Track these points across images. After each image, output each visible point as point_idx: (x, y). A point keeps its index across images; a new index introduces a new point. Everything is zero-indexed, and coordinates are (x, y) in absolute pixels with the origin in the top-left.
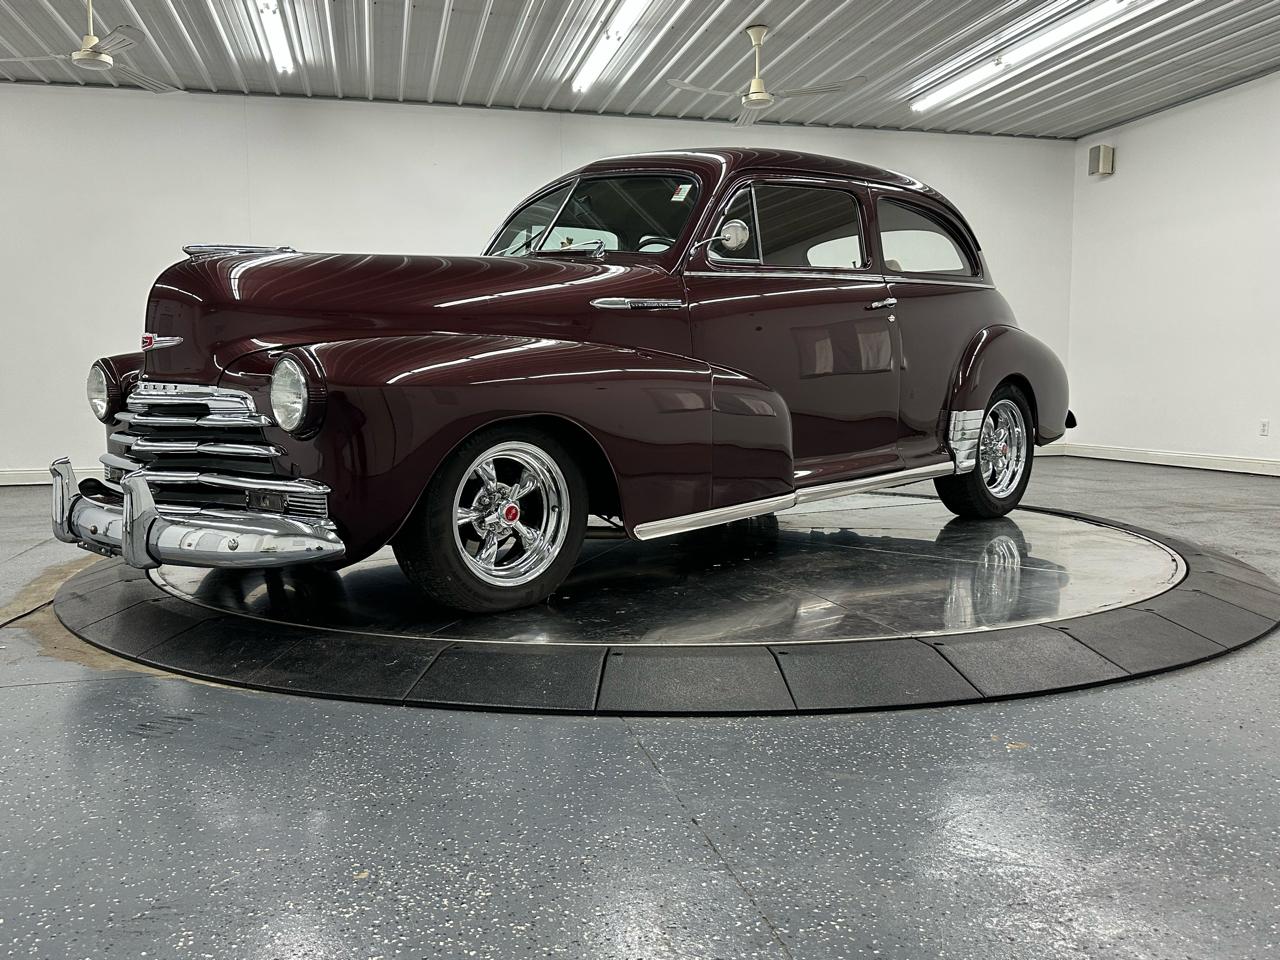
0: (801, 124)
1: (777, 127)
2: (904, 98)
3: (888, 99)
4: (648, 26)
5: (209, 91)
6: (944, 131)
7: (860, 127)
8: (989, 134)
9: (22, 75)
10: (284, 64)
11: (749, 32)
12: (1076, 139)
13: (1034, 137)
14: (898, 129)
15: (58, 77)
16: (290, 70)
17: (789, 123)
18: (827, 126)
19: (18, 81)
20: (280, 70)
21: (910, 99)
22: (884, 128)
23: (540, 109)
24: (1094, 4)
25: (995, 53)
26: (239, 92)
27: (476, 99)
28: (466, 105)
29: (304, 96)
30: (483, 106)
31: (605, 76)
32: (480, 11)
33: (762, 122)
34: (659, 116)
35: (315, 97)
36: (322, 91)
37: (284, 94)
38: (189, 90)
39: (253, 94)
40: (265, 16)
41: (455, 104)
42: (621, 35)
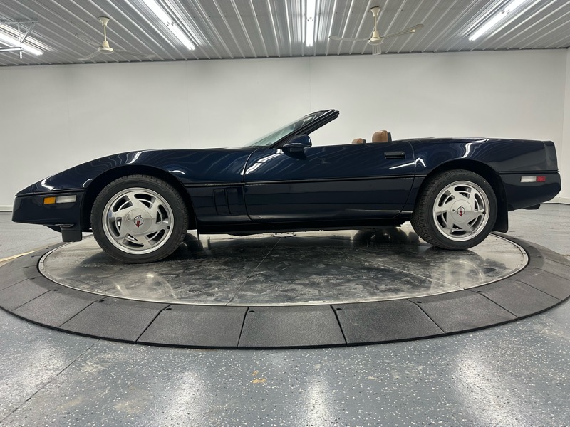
0: (420, 52)
1: (408, 54)
2: (465, 35)
3: (457, 36)
4: (325, 13)
5: (173, 60)
6: (494, 50)
7: (449, 51)
8: (518, 49)
9: (109, 60)
10: (190, 46)
11: (372, 10)
12: (567, 48)
13: (543, 48)
14: (469, 50)
15: (121, 60)
16: (193, 48)
17: (414, 52)
18: (432, 52)
19: (109, 62)
20: (190, 49)
21: (468, 35)
22: (462, 50)
23: (301, 56)
25: (501, 7)
26: (184, 60)
27: (273, 54)
28: (270, 57)
29: (208, 59)
30: (277, 57)
31: (320, 38)
32: (251, 15)
33: (401, 52)
34: (353, 54)
35: (212, 59)
36: (213, 56)
37: (200, 59)
38: (166, 60)
39: (189, 59)
40: (170, 27)
41: (266, 57)
42: (313, 18)
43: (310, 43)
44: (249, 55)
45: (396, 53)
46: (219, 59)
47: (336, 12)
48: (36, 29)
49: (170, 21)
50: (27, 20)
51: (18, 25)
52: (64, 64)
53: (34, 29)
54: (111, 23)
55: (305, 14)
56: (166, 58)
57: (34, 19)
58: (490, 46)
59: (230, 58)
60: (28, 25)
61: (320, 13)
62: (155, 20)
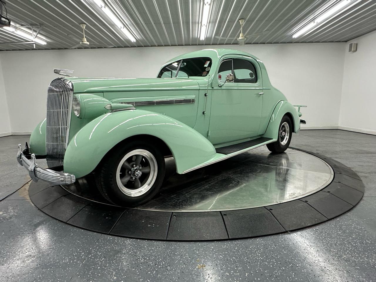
0: (264, 43)
1: (257, 45)
2: (291, 34)
3: (287, 35)
4: (213, 22)
5: (122, 47)
6: (305, 42)
7: (281, 43)
8: (319, 42)
11: (240, 21)
12: (346, 41)
13: (333, 42)
14: (292, 43)
16: (135, 41)
17: (261, 43)
18: (272, 43)
20: (133, 41)
21: (292, 35)
22: (288, 43)
23: (196, 45)
24: (341, 1)
25: (313, 20)
26: (129, 47)
27: (180, 44)
28: (179, 45)
29: (143, 46)
30: (183, 45)
31: (208, 36)
32: (170, 23)
33: (254, 43)
34: (226, 44)
35: (145, 46)
36: (146, 45)
37: (138, 47)
38: (118, 47)
39: (132, 47)
40: (122, 29)
41: (176, 45)
42: (206, 25)
43: (202, 38)
44: (166, 44)
45: (251, 44)
46: (149, 46)
47: (219, 22)
48: (43, 30)
49: (122, 26)
50: (37, 25)
51: (32, 28)
52: (59, 49)
53: (41, 30)
54: (87, 27)
55: (201, 23)
56: (119, 46)
57: (41, 24)
58: (304, 41)
59: (155, 46)
60: (38, 28)
61: (210, 22)
62: (113, 25)
